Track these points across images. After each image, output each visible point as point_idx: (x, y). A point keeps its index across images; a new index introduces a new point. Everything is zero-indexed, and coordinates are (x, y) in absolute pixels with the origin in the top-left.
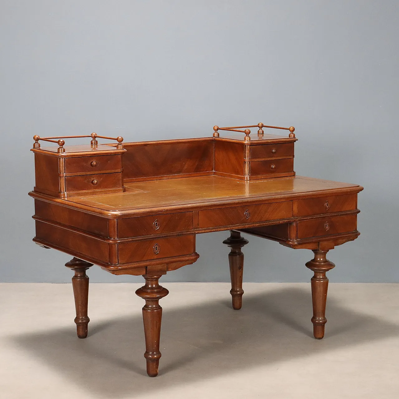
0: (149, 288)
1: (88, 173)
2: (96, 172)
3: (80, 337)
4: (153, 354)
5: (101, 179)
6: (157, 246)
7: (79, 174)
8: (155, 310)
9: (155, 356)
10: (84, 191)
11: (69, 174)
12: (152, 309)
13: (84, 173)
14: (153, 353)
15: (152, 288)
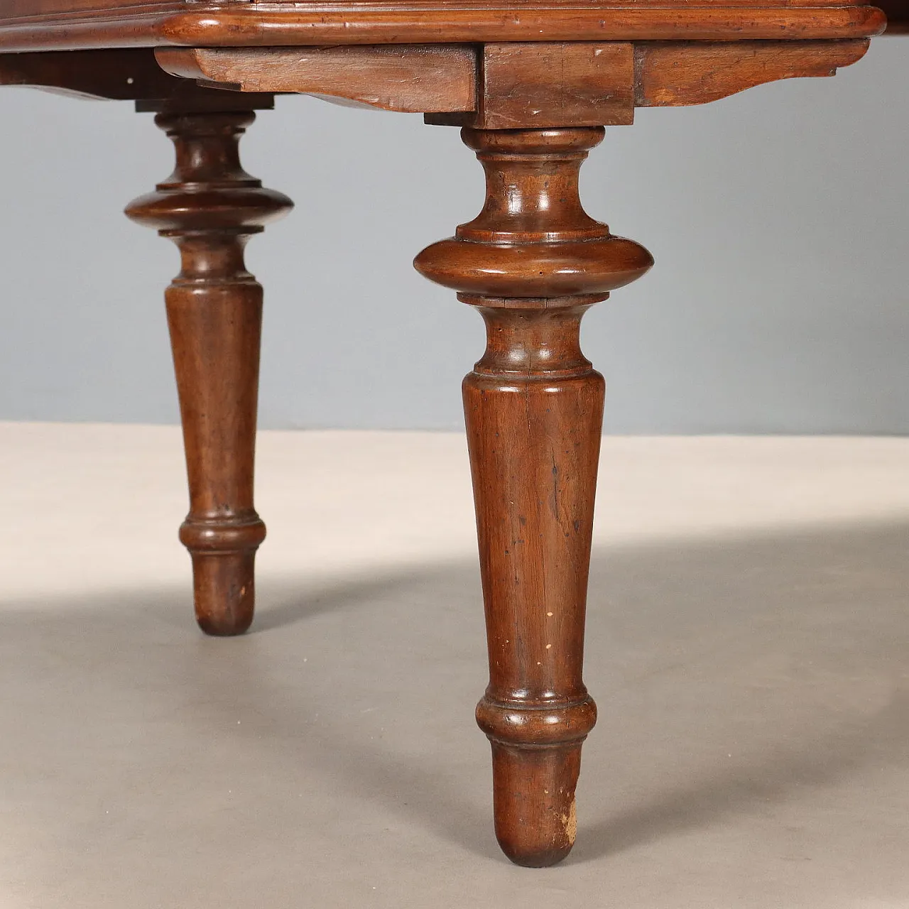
0: (508, 223)
3: (208, 625)
4: (534, 706)
8: (552, 382)
9: (552, 720)
12: (531, 377)
14: (536, 693)
15: (530, 219)
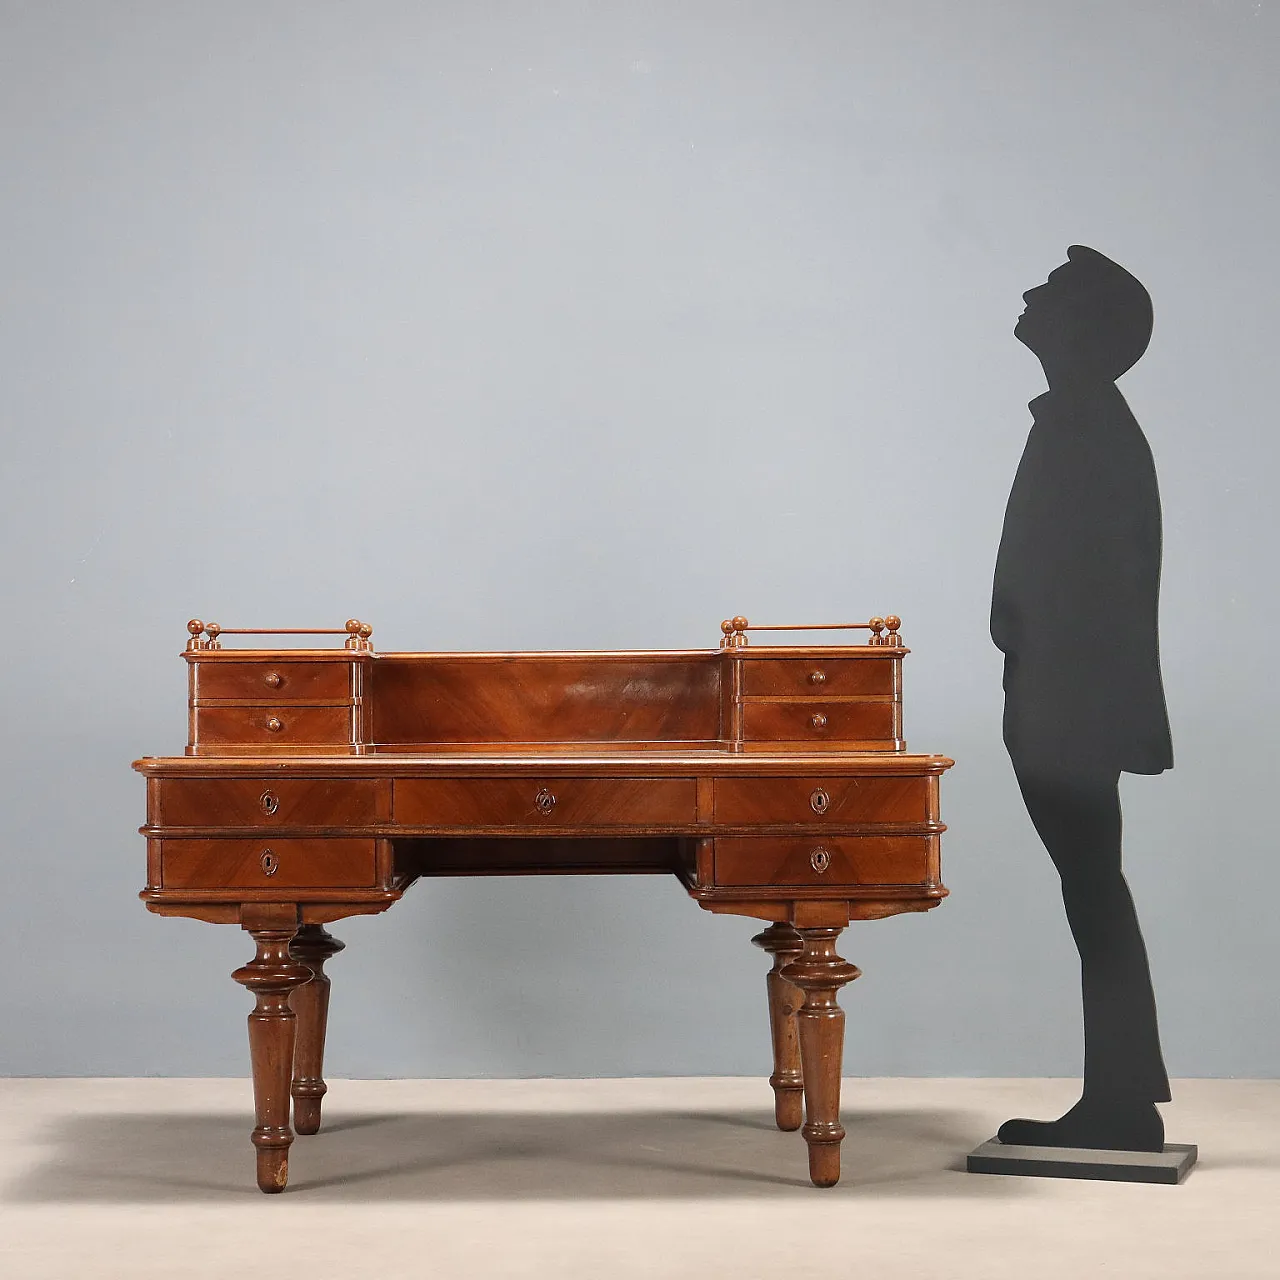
1: (260, 703)
2: (278, 703)
5: (293, 719)
6: (270, 856)
7: (233, 702)
10: (246, 746)
11: (210, 703)
13: (247, 703)
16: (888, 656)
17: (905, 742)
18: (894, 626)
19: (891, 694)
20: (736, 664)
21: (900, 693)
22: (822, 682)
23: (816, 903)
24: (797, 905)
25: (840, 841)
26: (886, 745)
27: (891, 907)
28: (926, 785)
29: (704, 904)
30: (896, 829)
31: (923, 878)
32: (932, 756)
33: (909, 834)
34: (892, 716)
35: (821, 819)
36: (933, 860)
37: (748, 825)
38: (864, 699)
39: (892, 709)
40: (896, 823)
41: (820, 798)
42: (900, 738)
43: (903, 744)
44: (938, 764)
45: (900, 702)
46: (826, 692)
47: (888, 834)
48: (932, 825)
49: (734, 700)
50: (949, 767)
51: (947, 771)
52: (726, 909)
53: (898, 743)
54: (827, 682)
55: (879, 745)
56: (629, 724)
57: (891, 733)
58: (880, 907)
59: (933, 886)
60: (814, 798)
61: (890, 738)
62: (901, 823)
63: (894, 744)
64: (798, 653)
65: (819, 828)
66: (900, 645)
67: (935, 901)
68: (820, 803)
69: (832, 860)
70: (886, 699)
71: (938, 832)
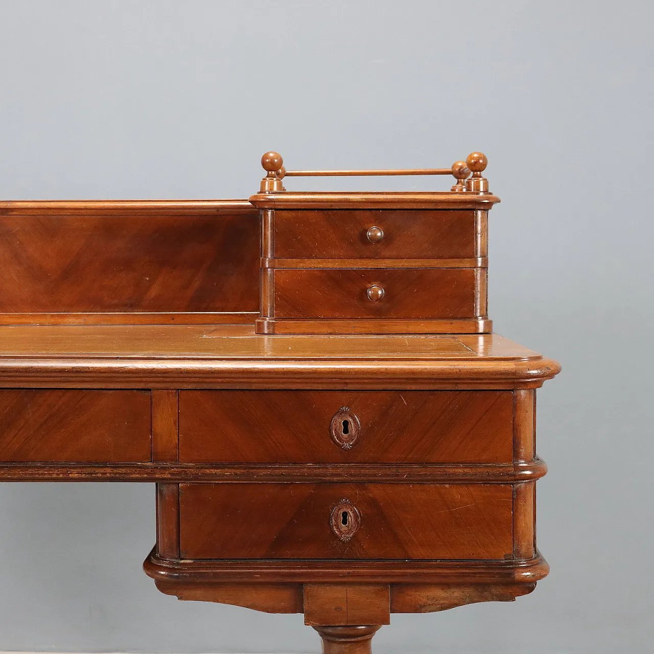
16: (469, 206)
17: (491, 322)
18: (477, 166)
19: (472, 256)
20: (266, 215)
21: (485, 257)
22: (378, 241)
23: (339, 588)
24: (308, 588)
25: (376, 492)
26: (466, 325)
27: (457, 593)
28: (515, 405)
29: (164, 586)
30: (465, 474)
31: (509, 552)
32: (525, 361)
33: (486, 482)
34: (473, 287)
35: (347, 457)
36: (524, 522)
37: (231, 465)
38: (435, 263)
39: (473, 278)
40: (466, 464)
41: (346, 423)
42: (485, 317)
43: (488, 324)
44: (535, 372)
45: (485, 268)
46: (387, 254)
47: (454, 481)
48: (525, 469)
49: (264, 263)
50: (551, 376)
51: (547, 383)
52: (198, 593)
53: (481, 323)
54: (388, 239)
55: (456, 325)
56: (154, 291)
57: (472, 309)
58: (439, 593)
59: (523, 563)
60: (338, 422)
61: (470, 316)
62: (473, 464)
63: (476, 324)
64: (348, 201)
65: (341, 471)
66: (486, 191)
67: (527, 587)
68: (346, 431)
69: (365, 522)
70: (465, 264)
71: (532, 479)
